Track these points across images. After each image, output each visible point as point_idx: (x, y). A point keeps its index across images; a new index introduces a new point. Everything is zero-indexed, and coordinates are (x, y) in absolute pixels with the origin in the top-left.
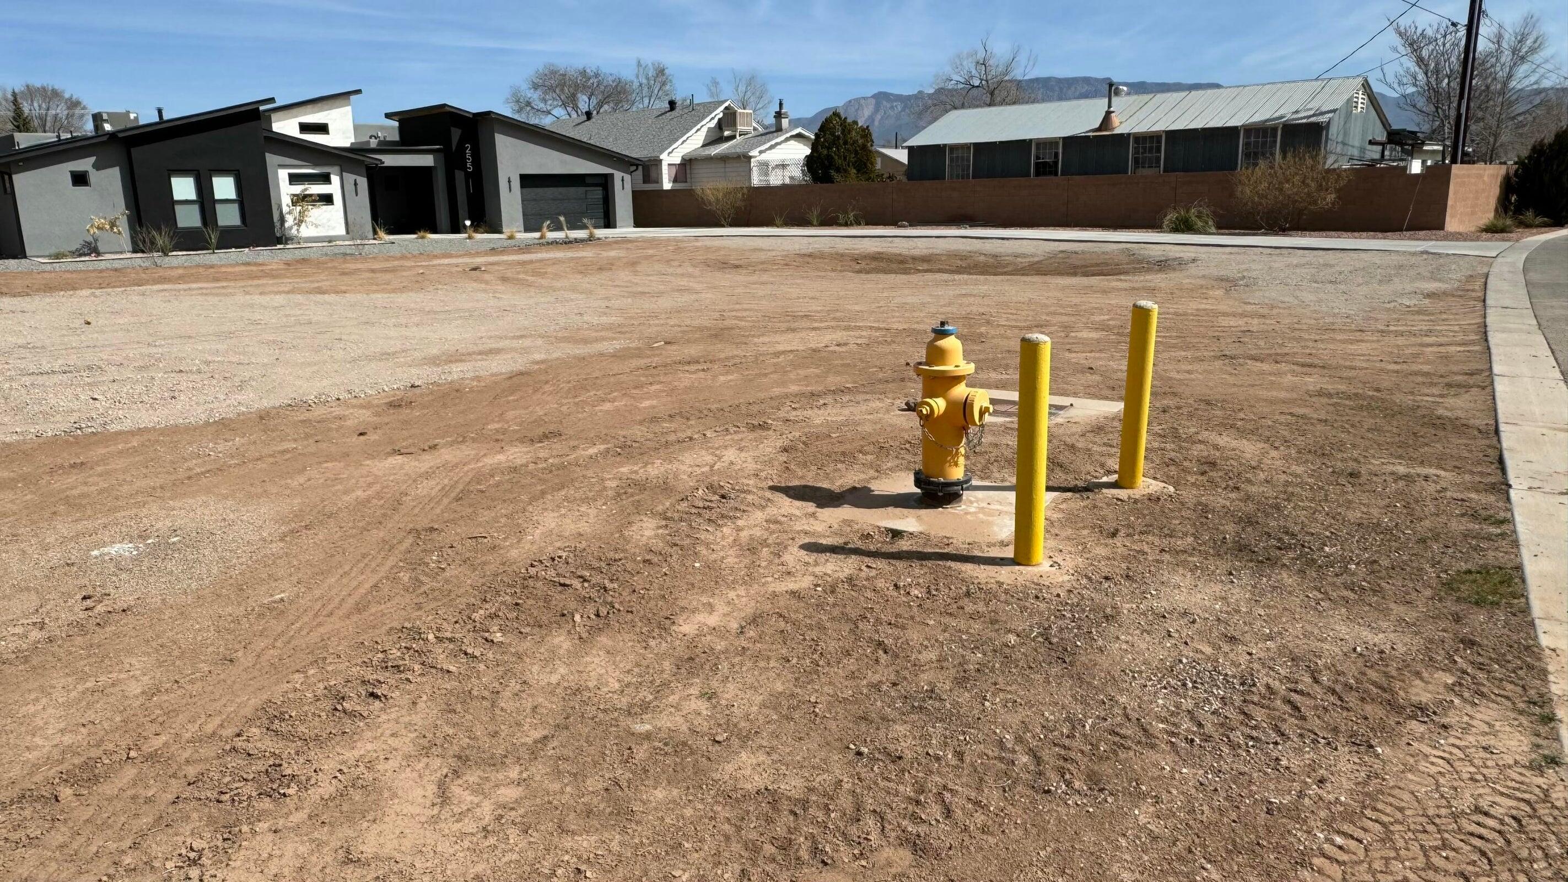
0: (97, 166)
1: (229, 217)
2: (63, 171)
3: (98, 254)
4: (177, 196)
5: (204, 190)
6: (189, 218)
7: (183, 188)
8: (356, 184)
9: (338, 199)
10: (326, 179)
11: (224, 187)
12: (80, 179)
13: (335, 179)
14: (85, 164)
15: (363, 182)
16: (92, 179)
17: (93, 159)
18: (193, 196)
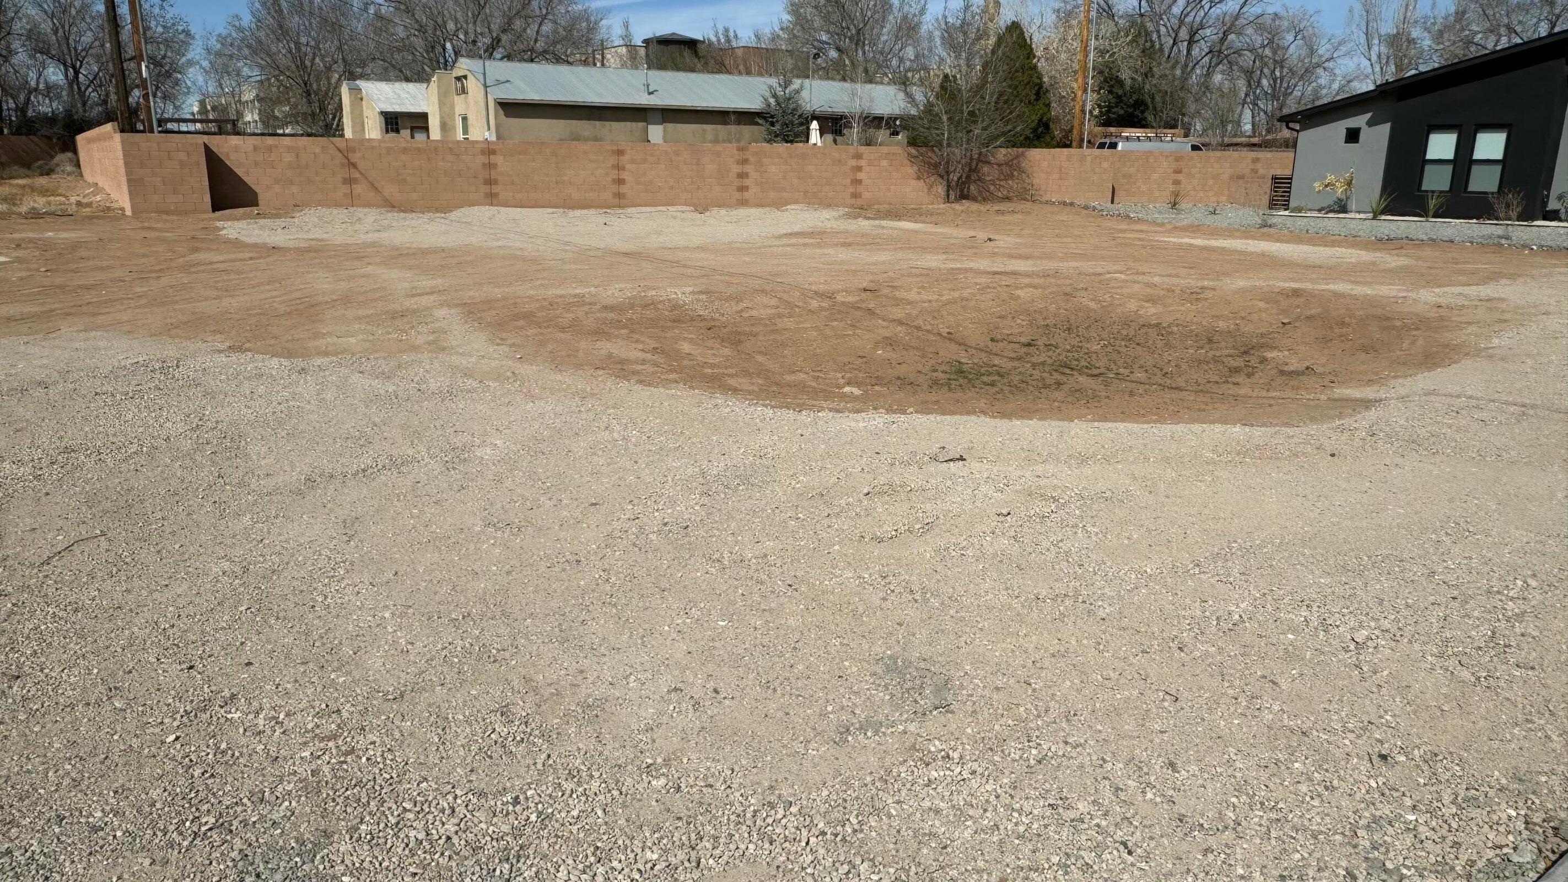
0: (1370, 123)
1: (1483, 181)
2: (1339, 128)
4: (1432, 155)
5: (1465, 147)
6: (1437, 180)
7: (1443, 145)
11: (1491, 145)
12: (1353, 136)
14: (1359, 121)
16: (1363, 136)
17: (1369, 115)
18: (1450, 155)
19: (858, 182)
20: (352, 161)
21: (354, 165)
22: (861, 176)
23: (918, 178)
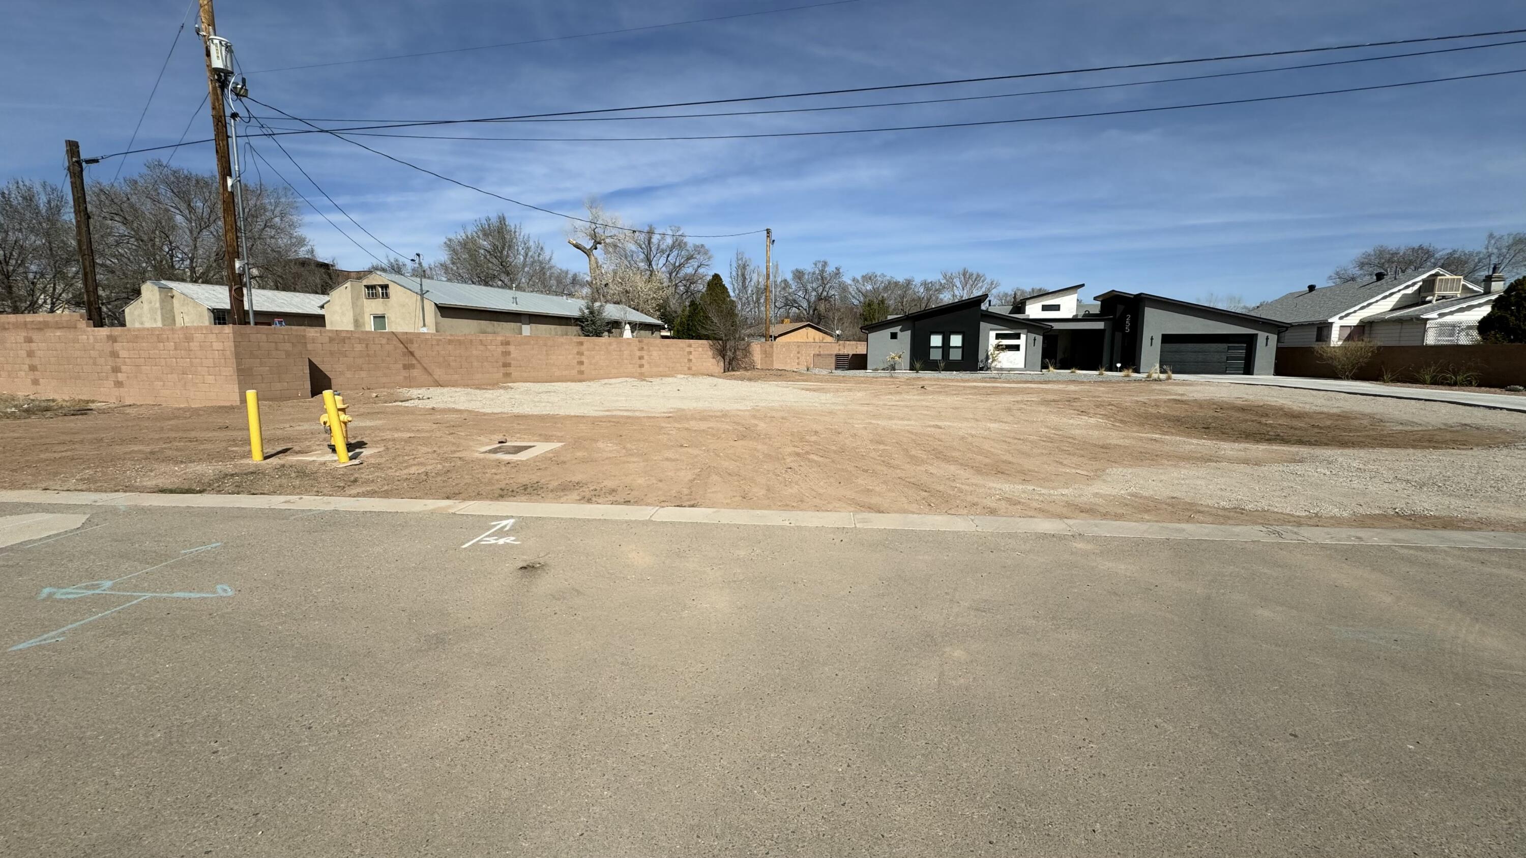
0: (901, 330)
1: (956, 355)
2: (887, 332)
3: (895, 370)
4: (932, 344)
5: (946, 341)
6: (936, 355)
7: (936, 340)
8: (1035, 340)
9: (1023, 348)
10: (1017, 336)
11: (956, 340)
12: (894, 336)
13: (1023, 337)
14: (896, 329)
15: (1040, 338)
16: (899, 336)
17: (900, 327)
18: (940, 344)
19: (690, 360)
20: (411, 350)
21: (412, 354)
22: (691, 357)
23: (714, 358)
